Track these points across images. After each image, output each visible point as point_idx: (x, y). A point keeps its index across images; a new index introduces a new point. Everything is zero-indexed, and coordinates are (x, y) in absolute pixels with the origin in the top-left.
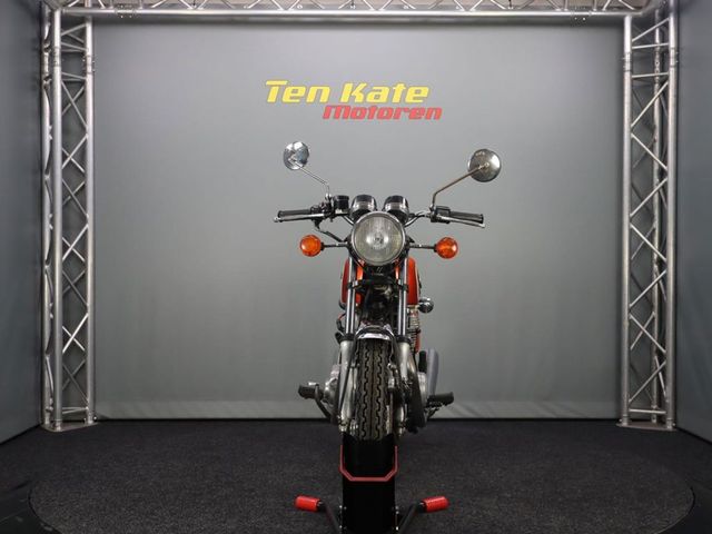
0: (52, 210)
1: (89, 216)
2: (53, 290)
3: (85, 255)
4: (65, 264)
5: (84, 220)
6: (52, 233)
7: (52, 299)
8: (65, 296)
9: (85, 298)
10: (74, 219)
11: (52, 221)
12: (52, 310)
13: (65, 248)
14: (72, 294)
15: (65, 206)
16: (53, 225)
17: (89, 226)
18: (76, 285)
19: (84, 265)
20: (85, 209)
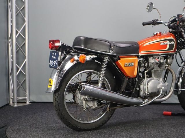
0: (12, 18)
1: (26, 19)
2: (13, 49)
3: (25, 35)
4: (17, 39)
5: (24, 21)
6: (12, 26)
7: (12, 54)
8: (17, 52)
9: (25, 53)
10: (20, 20)
11: (12, 22)
12: (12, 58)
13: (17, 32)
14: (20, 51)
15: (17, 15)
16: (12, 23)
17: (26, 23)
18: (21, 47)
19: (24, 39)
20: (25, 16)
